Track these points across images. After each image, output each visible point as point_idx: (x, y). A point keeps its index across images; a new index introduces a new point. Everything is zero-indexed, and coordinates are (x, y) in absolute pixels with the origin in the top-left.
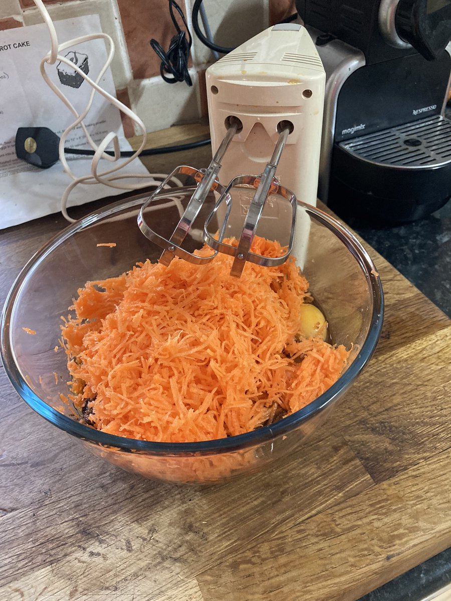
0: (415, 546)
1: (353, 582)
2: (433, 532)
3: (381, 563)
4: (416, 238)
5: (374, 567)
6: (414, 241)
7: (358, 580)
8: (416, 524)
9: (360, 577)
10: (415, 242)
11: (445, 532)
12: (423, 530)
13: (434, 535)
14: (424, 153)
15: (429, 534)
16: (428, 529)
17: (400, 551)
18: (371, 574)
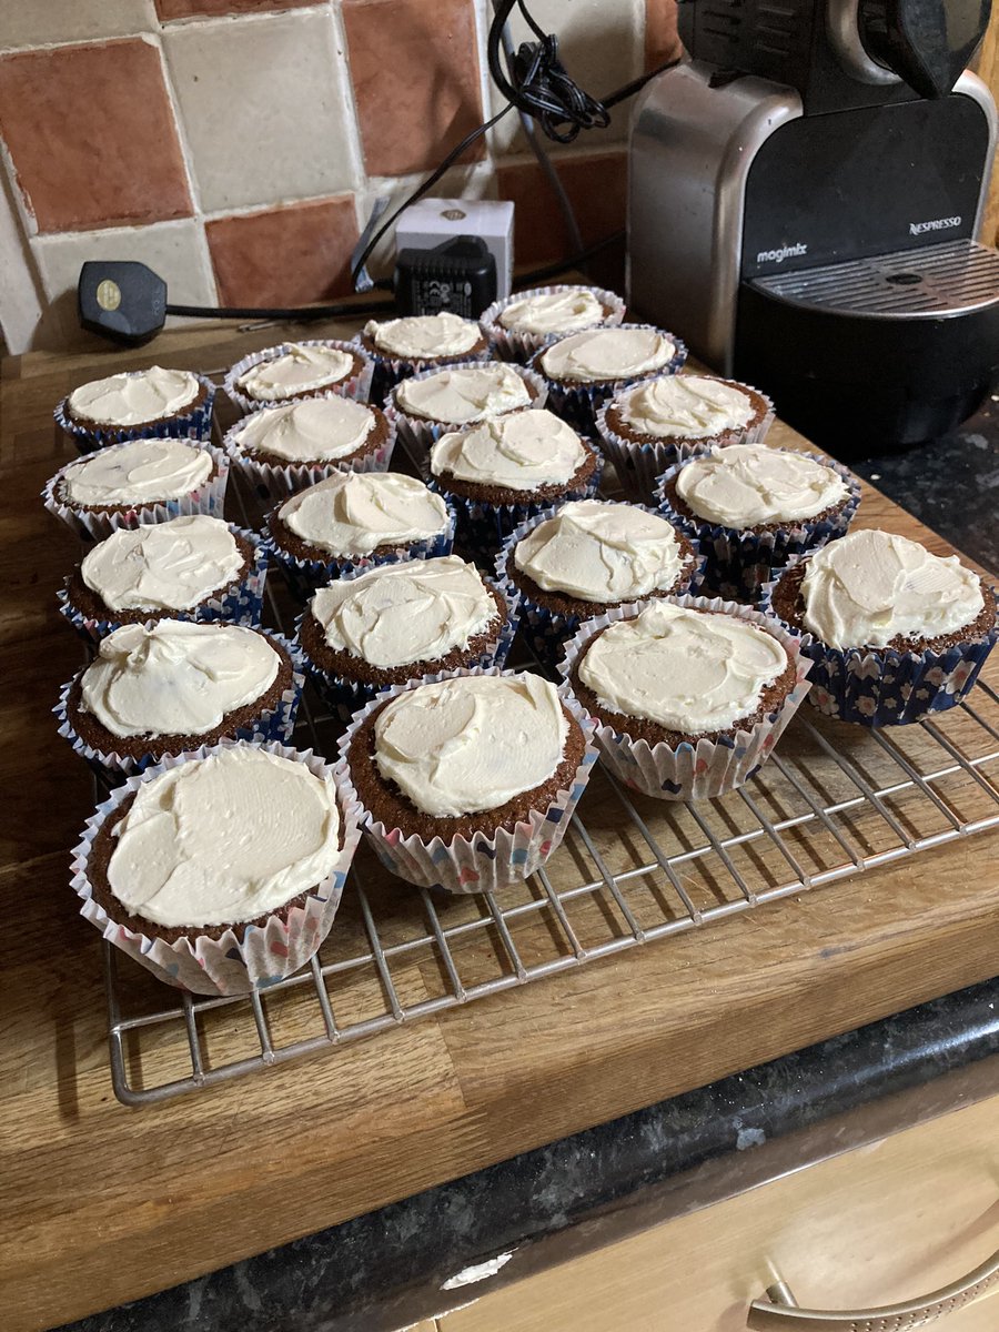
0: (884, 937)
1: (747, 991)
2: (926, 915)
3: (810, 961)
4: (932, 479)
5: (794, 967)
6: (928, 483)
7: (758, 988)
8: (892, 901)
9: (762, 982)
10: (930, 487)
11: (953, 918)
12: (905, 910)
13: (929, 921)
14: (925, 294)
15: (918, 918)
16: (917, 909)
17: (853, 943)
18: (786, 980)
